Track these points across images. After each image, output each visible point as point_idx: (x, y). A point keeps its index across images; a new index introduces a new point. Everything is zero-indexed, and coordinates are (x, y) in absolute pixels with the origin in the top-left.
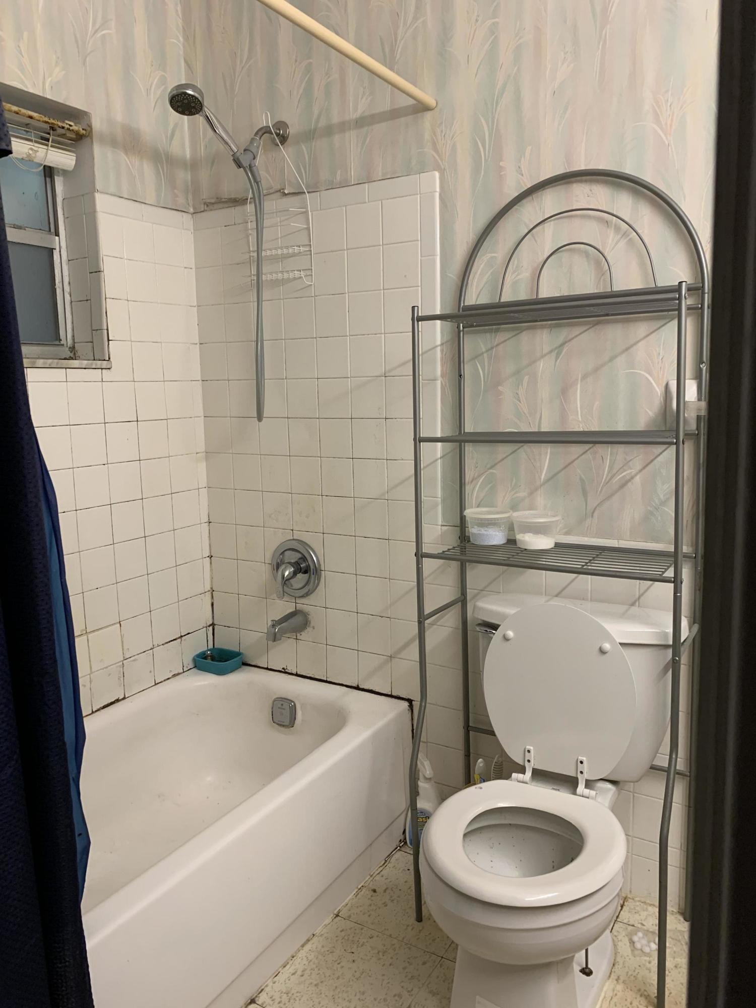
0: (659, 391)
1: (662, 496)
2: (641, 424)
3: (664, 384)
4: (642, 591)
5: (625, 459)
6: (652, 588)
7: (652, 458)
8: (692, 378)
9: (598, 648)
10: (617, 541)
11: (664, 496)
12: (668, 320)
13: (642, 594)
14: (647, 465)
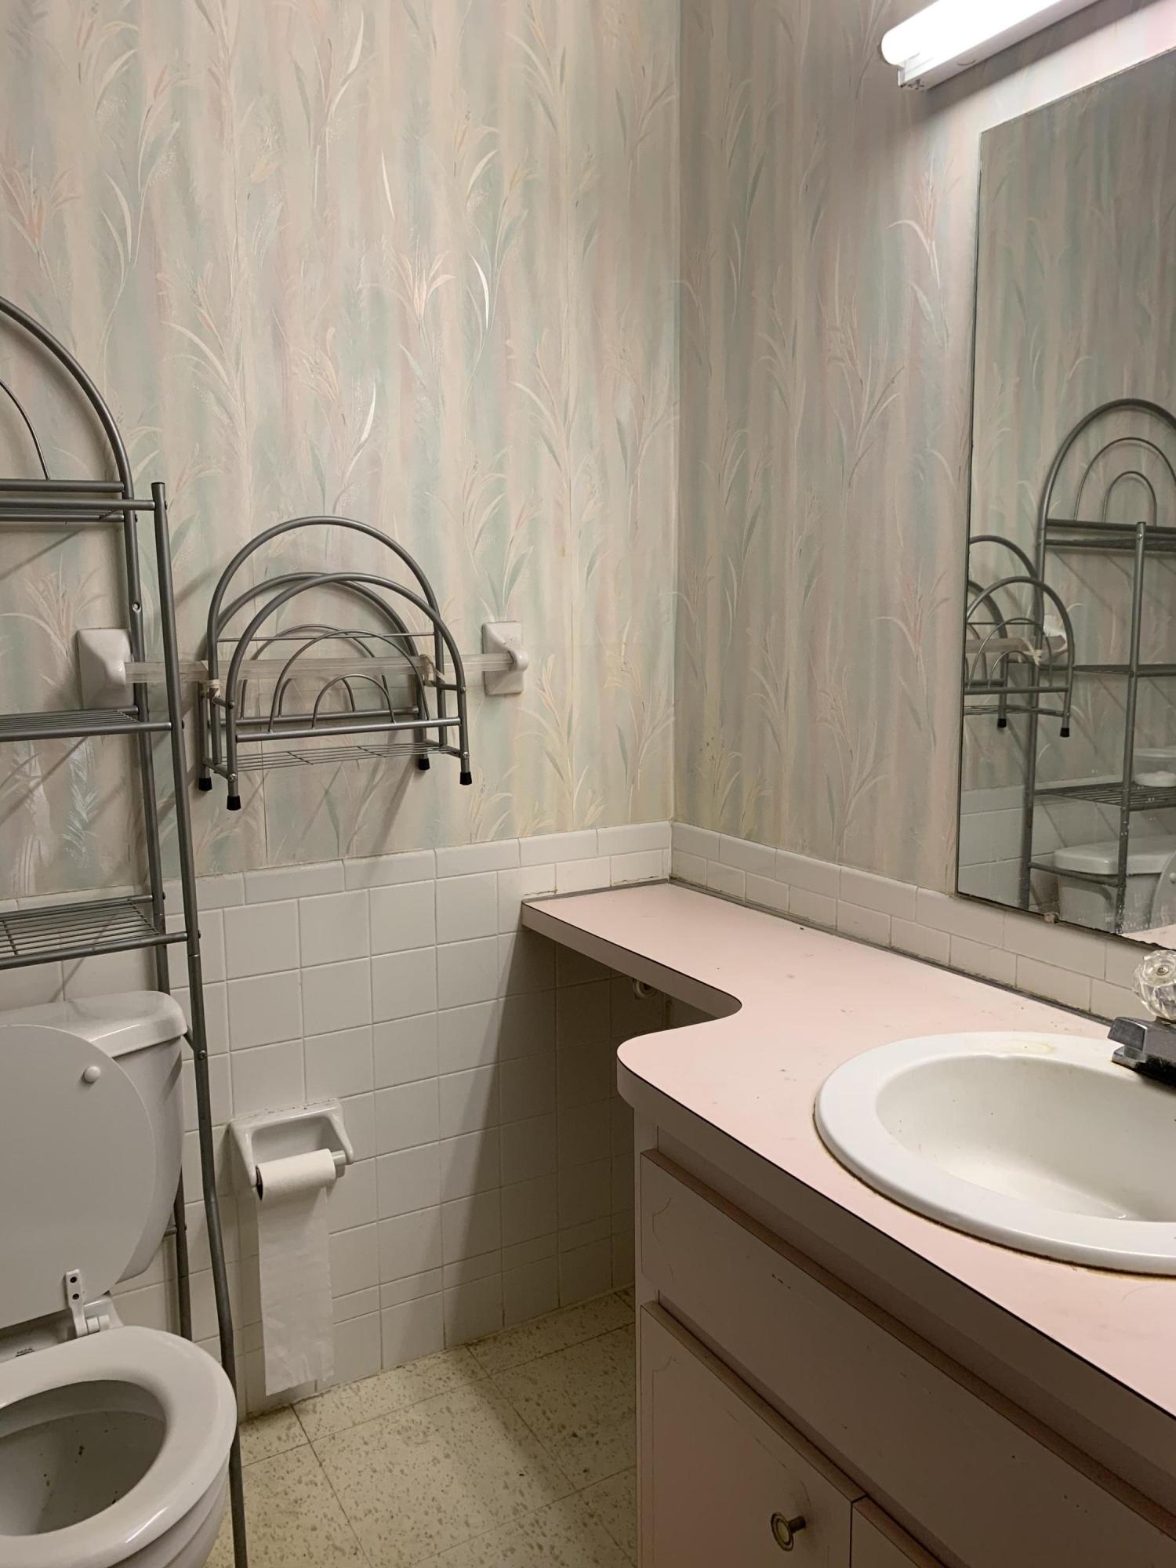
0: (62, 648)
1: (84, 815)
2: (37, 702)
3: (71, 636)
4: (66, 975)
5: (15, 761)
6: (82, 965)
7: (63, 755)
8: (114, 626)
9: (80, 1076)
10: (14, 901)
11: (88, 814)
12: (65, 536)
13: (68, 979)
14: (54, 769)
